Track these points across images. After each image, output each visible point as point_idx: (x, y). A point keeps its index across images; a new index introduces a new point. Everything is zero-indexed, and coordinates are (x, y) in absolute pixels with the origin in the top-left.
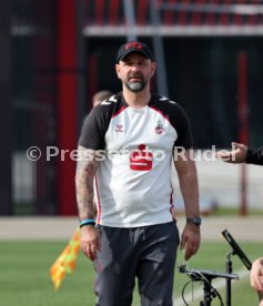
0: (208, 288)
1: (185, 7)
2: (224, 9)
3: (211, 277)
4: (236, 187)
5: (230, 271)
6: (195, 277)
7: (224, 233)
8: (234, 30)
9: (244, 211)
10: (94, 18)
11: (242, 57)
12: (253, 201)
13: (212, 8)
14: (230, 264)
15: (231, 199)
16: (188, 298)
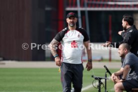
0: (100, 82)
1: (94, 2)
2: (105, 3)
3: (100, 79)
4: (108, 53)
5: (106, 77)
6: (96, 79)
7: (104, 66)
8: (108, 9)
9: (110, 60)
10: (68, 5)
11: (110, 16)
12: (113, 57)
13: (102, 3)
14: (106, 75)
15: (107, 57)
16: (94, 84)
